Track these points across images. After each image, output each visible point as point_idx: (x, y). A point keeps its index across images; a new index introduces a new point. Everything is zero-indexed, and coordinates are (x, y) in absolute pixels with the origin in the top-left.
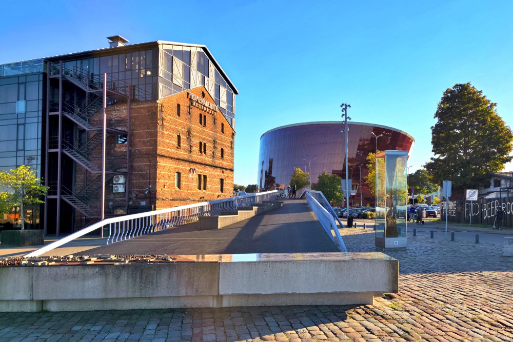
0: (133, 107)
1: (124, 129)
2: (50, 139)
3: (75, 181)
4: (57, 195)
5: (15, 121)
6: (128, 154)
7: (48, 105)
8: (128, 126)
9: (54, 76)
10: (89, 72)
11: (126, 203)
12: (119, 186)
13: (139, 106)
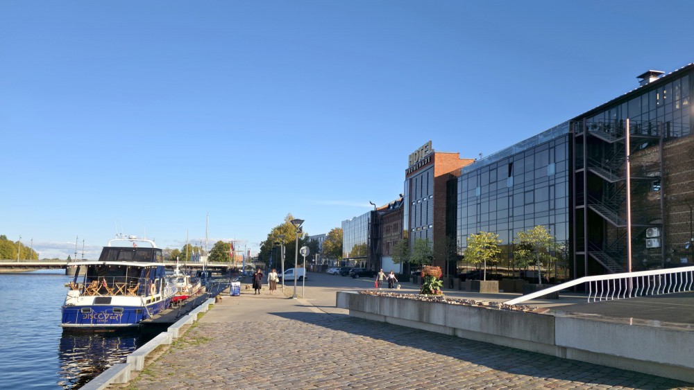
0: (667, 147)
1: (657, 174)
2: (577, 196)
3: (606, 235)
4: (584, 251)
5: (547, 184)
6: (661, 203)
7: (574, 162)
8: (661, 170)
9: (579, 135)
10: (616, 120)
11: (663, 260)
12: (653, 240)
13: (674, 145)
